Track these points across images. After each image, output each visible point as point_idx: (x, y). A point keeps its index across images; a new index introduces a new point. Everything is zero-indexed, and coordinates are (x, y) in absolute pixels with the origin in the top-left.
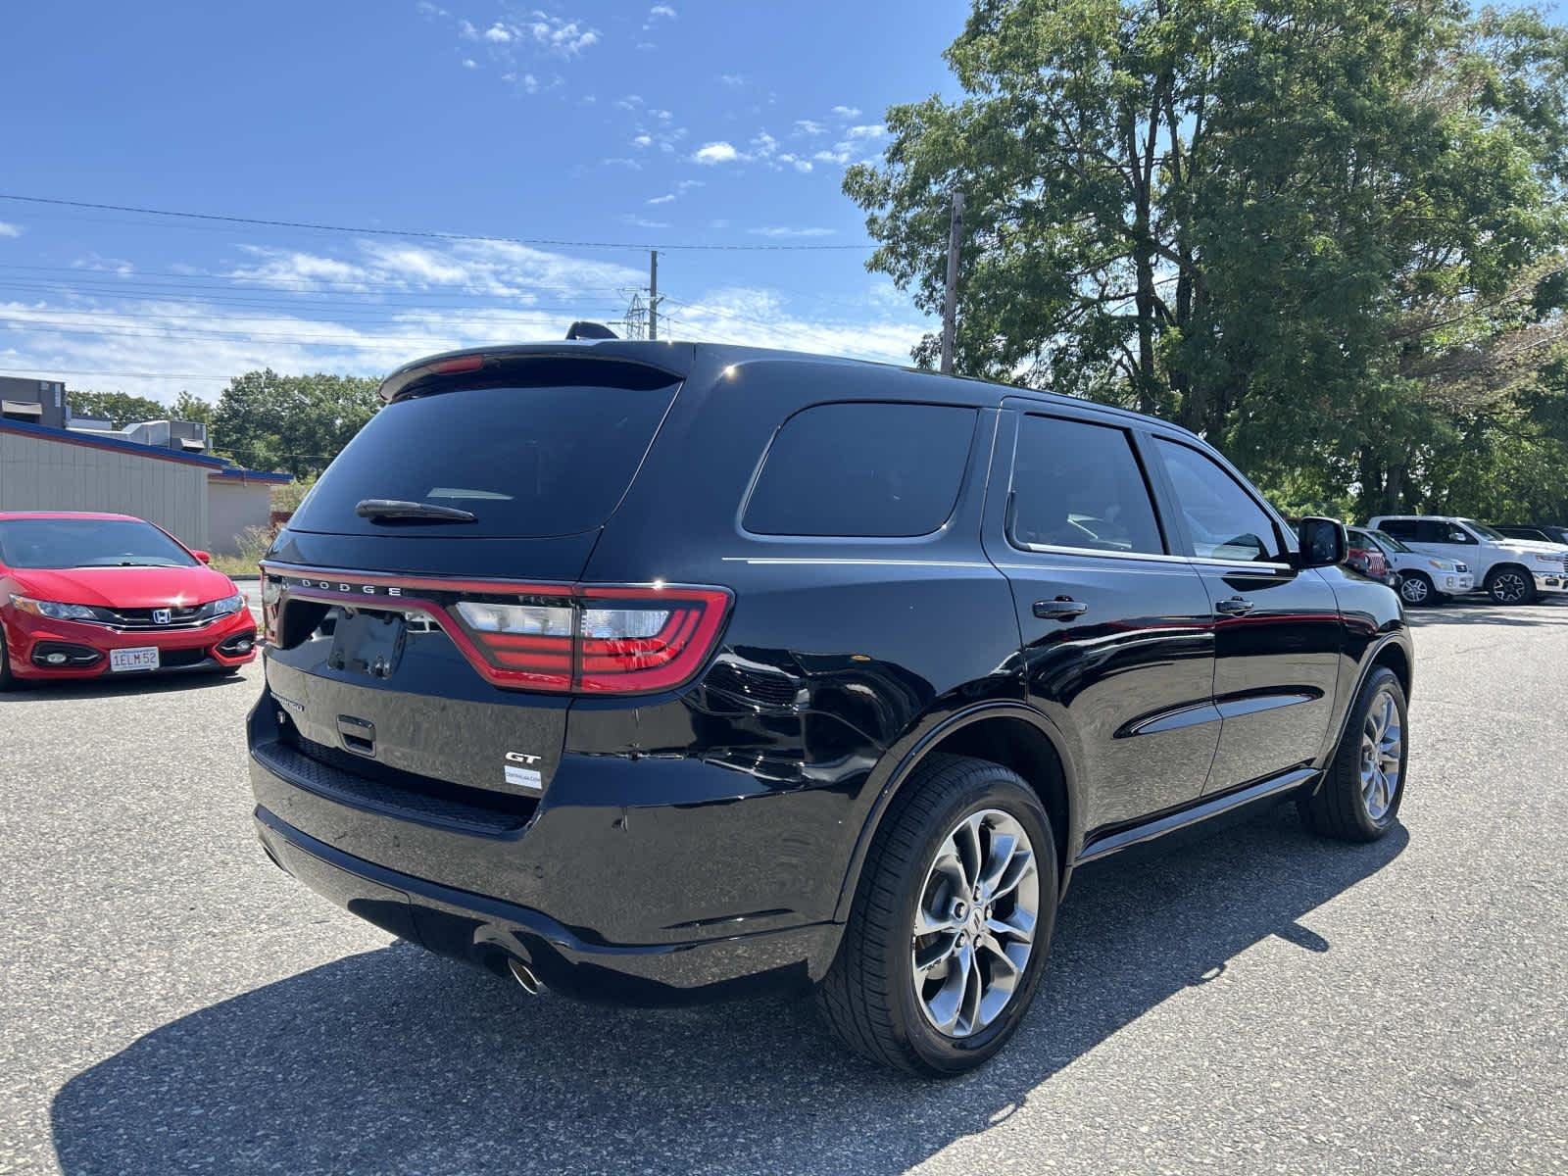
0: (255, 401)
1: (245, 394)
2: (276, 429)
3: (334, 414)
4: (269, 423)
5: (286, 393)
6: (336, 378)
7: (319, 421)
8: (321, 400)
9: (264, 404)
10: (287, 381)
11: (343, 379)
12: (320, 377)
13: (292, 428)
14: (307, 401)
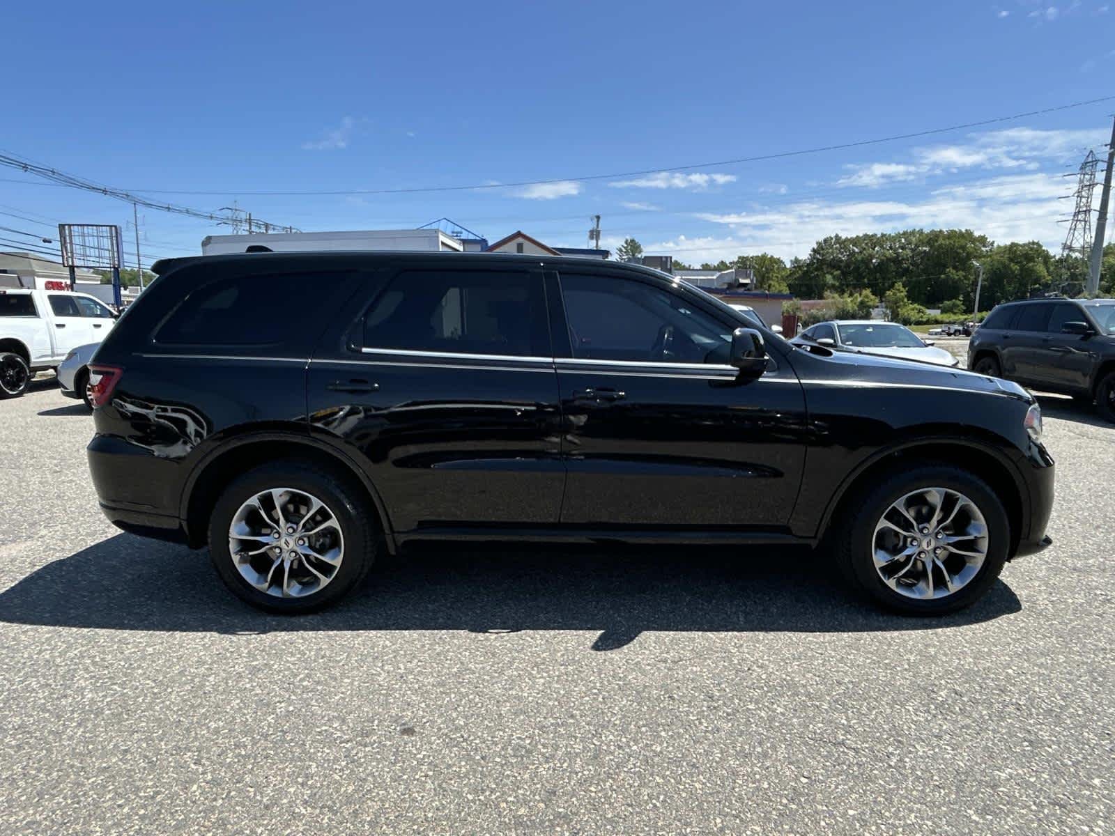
0: (828, 253)
1: (823, 249)
2: (839, 268)
3: (871, 257)
4: (835, 264)
5: (846, 248)
6: (875, 235)
7: (862, 260)
8: (864, 249)
9: (832, 254)
10: (847, 240)
11: (879, 236)
12: (866, 235)
13: (848, 266)
14: (856, 250)
